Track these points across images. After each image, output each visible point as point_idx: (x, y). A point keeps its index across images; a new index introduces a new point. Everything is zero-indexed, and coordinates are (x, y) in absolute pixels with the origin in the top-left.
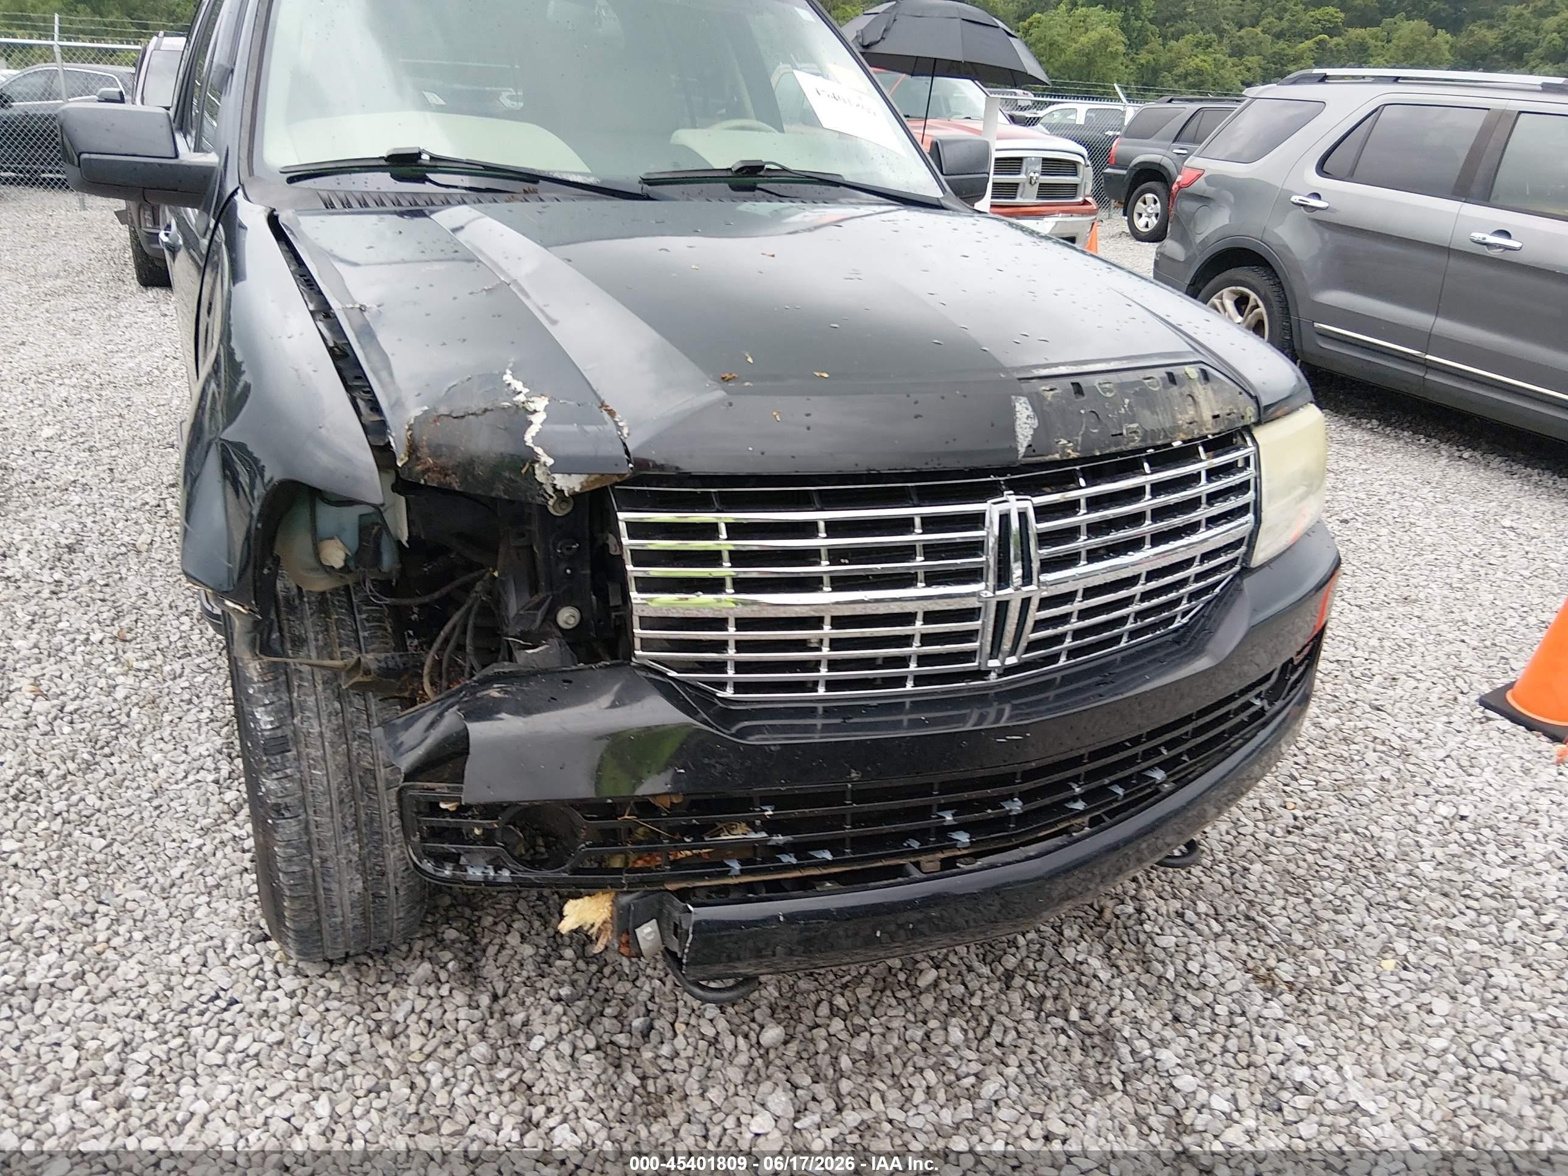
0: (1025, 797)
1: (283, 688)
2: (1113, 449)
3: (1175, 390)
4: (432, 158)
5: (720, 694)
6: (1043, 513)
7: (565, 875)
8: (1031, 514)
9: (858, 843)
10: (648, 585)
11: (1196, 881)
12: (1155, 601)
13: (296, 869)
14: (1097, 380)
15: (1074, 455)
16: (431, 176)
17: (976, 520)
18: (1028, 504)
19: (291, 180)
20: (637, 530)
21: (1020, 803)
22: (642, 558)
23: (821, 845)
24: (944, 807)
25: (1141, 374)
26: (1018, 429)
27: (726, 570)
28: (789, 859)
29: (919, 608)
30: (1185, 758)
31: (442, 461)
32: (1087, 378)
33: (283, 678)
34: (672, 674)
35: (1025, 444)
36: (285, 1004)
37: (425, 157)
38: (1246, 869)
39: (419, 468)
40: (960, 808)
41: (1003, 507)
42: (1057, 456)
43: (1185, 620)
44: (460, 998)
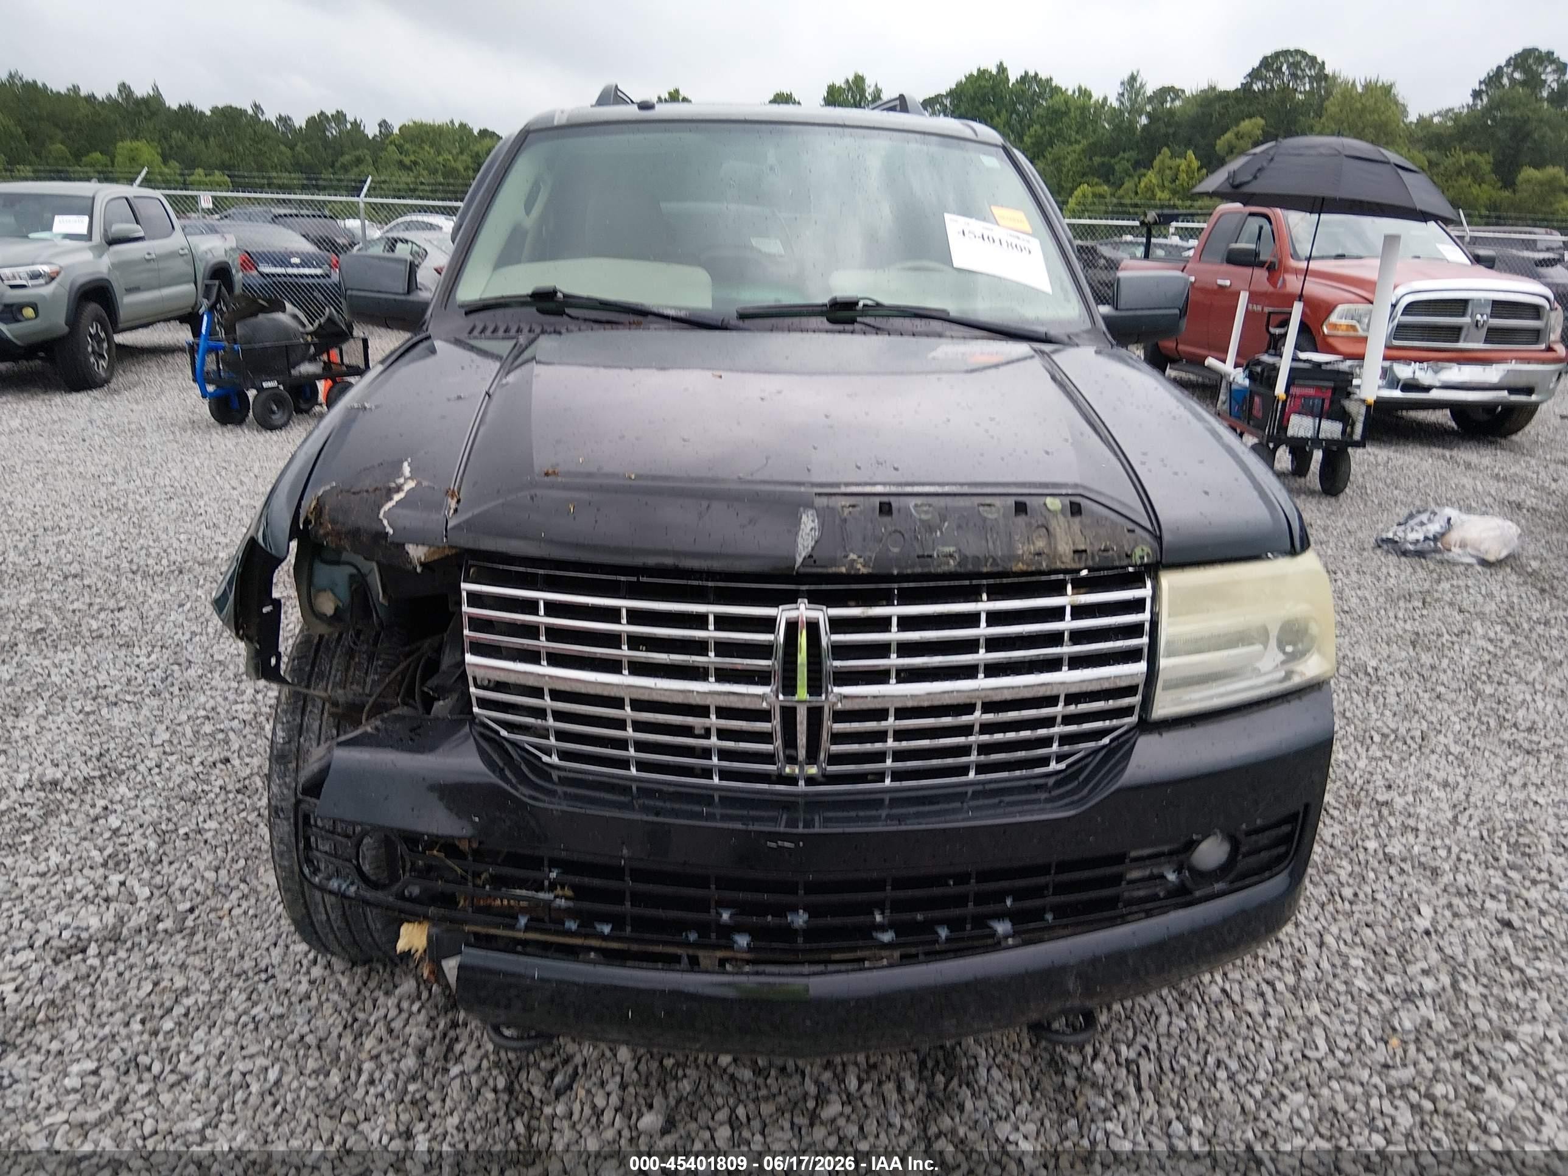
0: (813, 911)
1: (299, 711)
2: (918, 570)
3: (1021, 520)
4: (565, 296)
5: (545, 759)
6: (837, 625)
7: (391, 899)
8: (824, 627)
9: (640, 924)
10: (480, 649)
11: (1217, 1096)
12: (999, 737)
13: (286, 863)
14: (912, 502)
15: (864, 571)
16: (567, 310)
17: (768, 625)
18: (821, 614)
19: (467, 314)
20: (476, 599)
21: (806, 917)
22: (478, 624)
23: (604, 919)
24: (723, 904)
25: (977, 500)
26: (800, 540)
27: (542, 643)
28: (572, 925)
29: (713, 702)
30: (1049, 917)
31: (338, 527)
32: (902, 499)
33: (301, 703)
34: (504, 733)
35: (803, 554)
36: (304, 987)
37: (560, 295)
38: (1283, 1097)
39: (321, 532)
40: (740, 908)
41: (793, 614)
42: (843, 570)
43: (1062, 766)
44: (422, 1017)
